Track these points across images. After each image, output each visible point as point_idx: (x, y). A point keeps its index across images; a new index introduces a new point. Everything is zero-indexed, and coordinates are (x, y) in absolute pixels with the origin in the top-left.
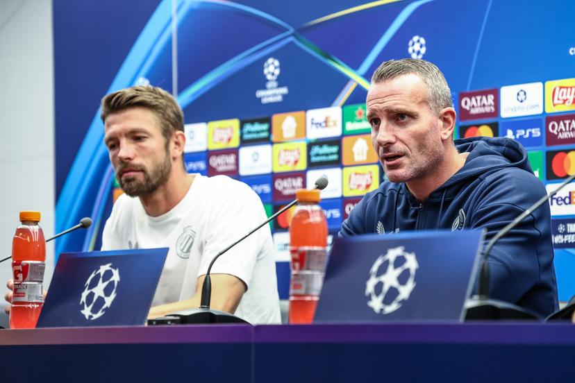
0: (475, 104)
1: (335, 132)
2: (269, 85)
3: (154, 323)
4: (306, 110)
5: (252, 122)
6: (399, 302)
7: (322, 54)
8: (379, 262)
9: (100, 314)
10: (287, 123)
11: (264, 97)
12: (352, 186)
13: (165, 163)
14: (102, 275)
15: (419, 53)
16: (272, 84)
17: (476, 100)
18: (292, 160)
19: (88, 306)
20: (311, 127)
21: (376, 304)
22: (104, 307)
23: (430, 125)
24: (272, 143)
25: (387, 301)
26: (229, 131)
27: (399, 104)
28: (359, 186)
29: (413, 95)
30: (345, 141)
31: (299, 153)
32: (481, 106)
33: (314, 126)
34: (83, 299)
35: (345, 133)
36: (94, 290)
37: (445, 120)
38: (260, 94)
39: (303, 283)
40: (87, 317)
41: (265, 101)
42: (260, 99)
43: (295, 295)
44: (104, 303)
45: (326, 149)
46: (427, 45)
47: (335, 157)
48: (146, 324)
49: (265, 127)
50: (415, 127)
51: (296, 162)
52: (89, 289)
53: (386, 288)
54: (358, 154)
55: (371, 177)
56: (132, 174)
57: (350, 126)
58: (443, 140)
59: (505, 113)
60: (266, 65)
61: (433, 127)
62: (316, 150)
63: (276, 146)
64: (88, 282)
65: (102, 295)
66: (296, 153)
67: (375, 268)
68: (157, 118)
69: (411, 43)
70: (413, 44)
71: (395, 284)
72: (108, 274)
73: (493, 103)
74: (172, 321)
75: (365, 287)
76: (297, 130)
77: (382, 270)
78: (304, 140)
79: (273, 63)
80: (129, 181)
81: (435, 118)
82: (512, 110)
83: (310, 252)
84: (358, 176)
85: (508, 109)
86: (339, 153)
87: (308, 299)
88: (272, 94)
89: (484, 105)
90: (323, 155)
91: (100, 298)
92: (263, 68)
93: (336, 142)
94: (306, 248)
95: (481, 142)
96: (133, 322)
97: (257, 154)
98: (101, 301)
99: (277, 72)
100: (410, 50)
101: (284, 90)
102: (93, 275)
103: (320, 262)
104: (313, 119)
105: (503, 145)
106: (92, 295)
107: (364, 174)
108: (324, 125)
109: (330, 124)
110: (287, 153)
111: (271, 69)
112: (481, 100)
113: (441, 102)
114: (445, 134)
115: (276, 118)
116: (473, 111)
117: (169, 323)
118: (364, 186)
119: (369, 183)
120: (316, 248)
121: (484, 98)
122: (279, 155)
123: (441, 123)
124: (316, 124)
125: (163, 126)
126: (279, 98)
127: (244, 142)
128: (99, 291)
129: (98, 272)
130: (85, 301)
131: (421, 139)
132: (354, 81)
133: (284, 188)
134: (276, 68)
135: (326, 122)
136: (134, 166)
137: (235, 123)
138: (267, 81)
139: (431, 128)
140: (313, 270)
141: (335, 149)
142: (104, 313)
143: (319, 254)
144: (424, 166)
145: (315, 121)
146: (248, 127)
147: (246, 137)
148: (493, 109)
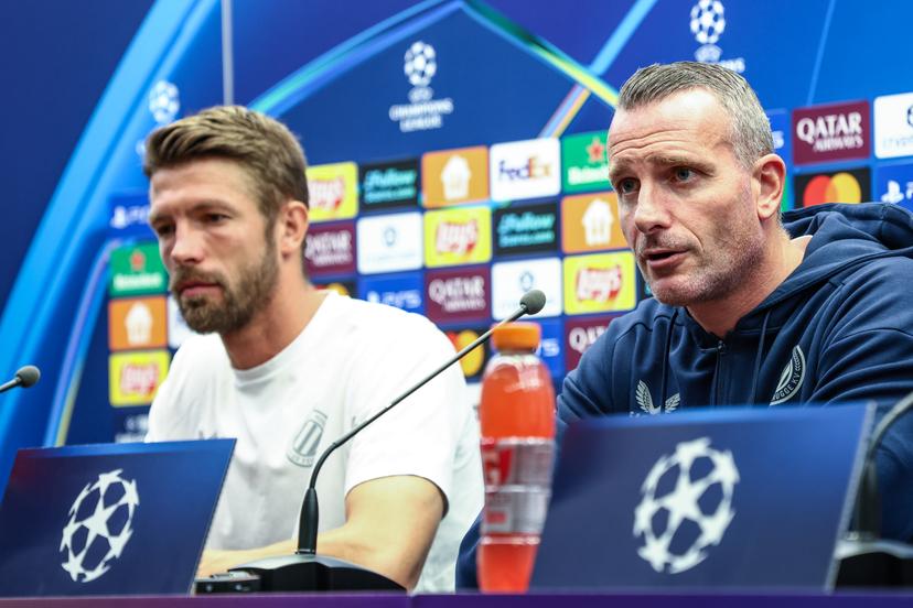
0: (824, 132)
1: (547, 187)
2: (415, 95)
3: (209, 588)
4: (489, 145)
5: (383, 168)
6: (702, 550)
7: (516, 34)
8: (659, 469)
9: (99, 571)
10: (452, 171)
11: (405, 119)
12: (582, 294)
13: (263, 266)
14: (103, 492)
15: (711, 31)
16: (421, 93)
17: (827, 124)
18: (463, 243)
19: (76, 554)
20: (500, 179)
21: (656, 552)
22: (109, 556)
23: (738, 189)
24: (423, 210)
25: (677, 548)
26: (337, 186)
27: (676, 148)
28: (596, 294)
29: (704, 130)
30: (568, 205)
31: (476, 230)
32: (835, 136)
33: (505, 176)
34: (67, 540)
35: (567, 189)
36: (87, 523)
37: (765, 180)
38: (398, 112)
39: (508, 510)
40: (74, 577)
41: (407, 126)
42: (397, 123)
43: (492, 535)
44: (107, 548)
45: (529, 222)
46: (727, 16)
47: (547, 237)
48: (192, 593)
49: (408, 177)
50: (707, 193)
51: (470, 247)
52: (76, 521)
53: (674, 521)
54: (594, 231)
55: (620, 276)
56: (199, 293)
57: (577, 177)
58: (762, 220)
59: (885, 148)
60: (408, 56)
61: (744, 193)
62: (510, 222)
63: (429, 215)
64: (76, 506)
65: (104, 532)
66: (469, 229)
67: (652, 481)
68: (249, 178)
69: (695, 12)
70: (700, 14)
71: (693, 512)
72: (115, 492)
73: (859, 130)
74: (244, 583)
75: (632, 519)
76: (472, 184)
77: (667, 485)
78: (488, 204)
79: (422, 53)
80: (194, 304)
81: (746, 176)
82: (898, 143)
83: (520, 448)
84: (594, 275)
85: (891, 140)
86: (557, 228)
87: (517, 541)
88: (421, 113)
89: (842, 134)
90: (524, 232)
91: (99, 538)
92: (403, 63)
93: (548, 206)
94: (513, 441)
95: (833, 215)
96: (167, 589)
97: (394, 231)
98: (101, 545)
99: (431, 70)
100: (694, 26)
101: (445, 106)
102: (84, 494)
103: (539, 469)
104: (502, 163)
105: (877, 218)
106: (83, 532)
107: (605, 271)
108: (524, 173)
109: (537, 171)
110: (452, 229)
111: (419, 63)
112: (836, 123)
113: (757, 144)
114: (766, 206)
115: (430, 160)
116: (821, 146)
117: (238, 587)
118: (606, 293)
119: (615, 288)
120: (531, 441)
121: (842, 119)
122: (437, 233)
123: (756, 185)
124: (510, 172)
125: (261, 194)
126: (435, 122)
127: (367, 208)
128: (97, 524)
129: (94, 487)
130: (69, 546)
131: (720, 216)
132: (584, 87)
133: (448, 298)
134: (428, 61)
135: (529, 167)
136: (203, 275)
137: (348, 170)
138: (412, 87)
139: (740, 195)
140: (526, 484)
141: (547, 221)
142: (107, 569)
143: (537, 451)
144: (725, 270)
145: (508, 166)
146: (375, 179)
147: (372, 197)
148: (860, 141)
